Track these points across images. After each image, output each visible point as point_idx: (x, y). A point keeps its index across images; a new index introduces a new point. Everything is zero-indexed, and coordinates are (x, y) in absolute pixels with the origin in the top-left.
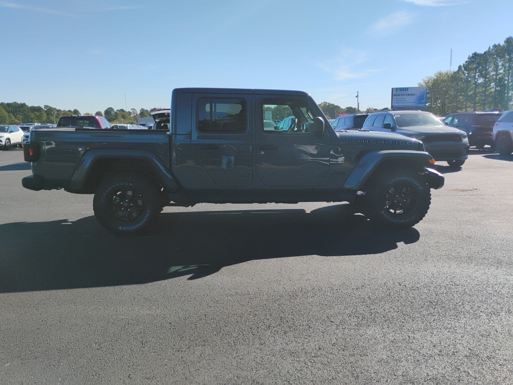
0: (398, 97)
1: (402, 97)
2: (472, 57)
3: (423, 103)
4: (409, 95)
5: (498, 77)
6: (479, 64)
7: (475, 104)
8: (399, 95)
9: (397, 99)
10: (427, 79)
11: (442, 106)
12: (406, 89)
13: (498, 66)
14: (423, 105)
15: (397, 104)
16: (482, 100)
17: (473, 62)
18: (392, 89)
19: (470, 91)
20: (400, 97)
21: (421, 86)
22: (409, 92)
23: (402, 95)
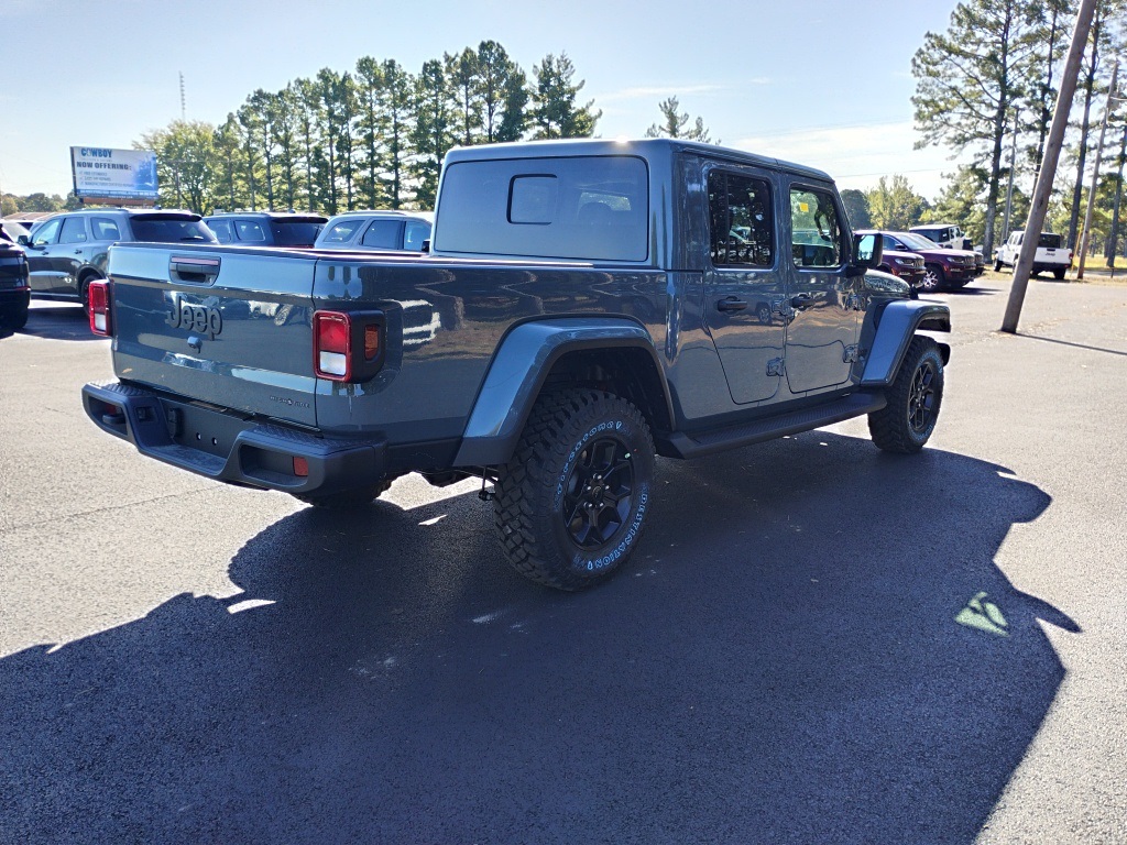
0: (87, 169)
1: (99, 170)
2: (255, 99)
3: (150, 188)
4: (114, 166)
5: (311, 146)
6: (271, 115)
7: (271, 198)
8: (90, 165)
9: (87, 173)
10: (151, 134)
11: (193, 198)
12: (107, 153)
13: (307, 125)
14: (152, 193)
15: (89, 187)
16: (286, 192)
17: (257, 109)
18: (72, 149)
19: (257, 171)
20: (94, 169)
21: (139, 150)
22: (115, 160)
23: (97, 165)
